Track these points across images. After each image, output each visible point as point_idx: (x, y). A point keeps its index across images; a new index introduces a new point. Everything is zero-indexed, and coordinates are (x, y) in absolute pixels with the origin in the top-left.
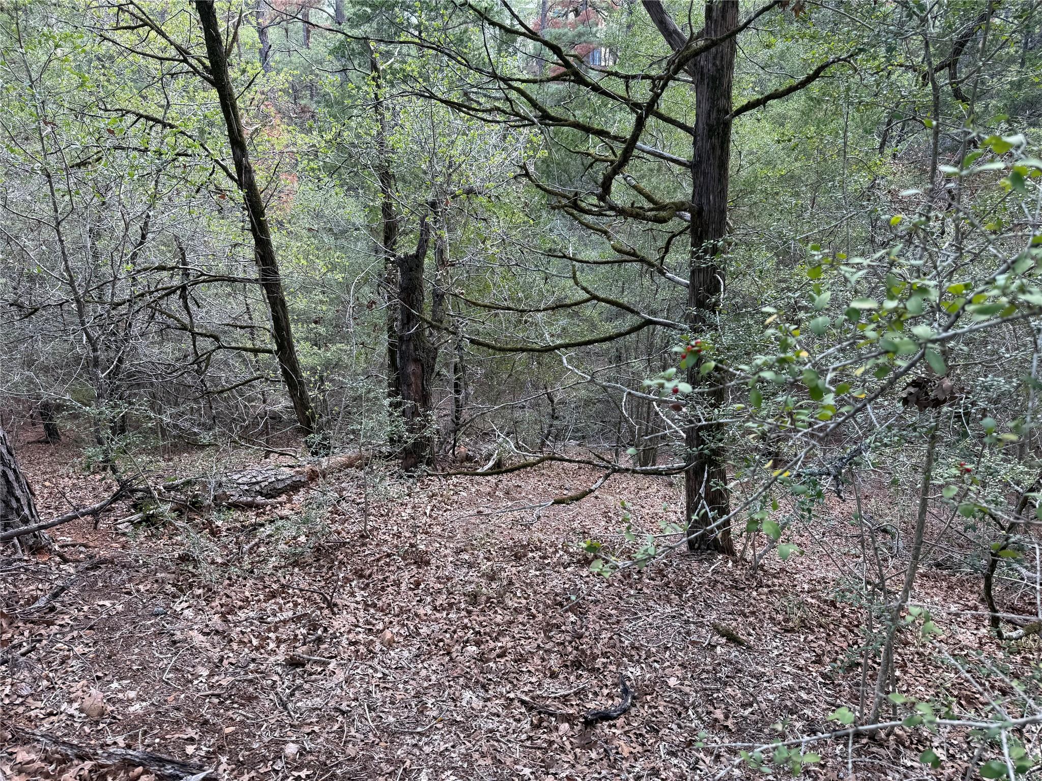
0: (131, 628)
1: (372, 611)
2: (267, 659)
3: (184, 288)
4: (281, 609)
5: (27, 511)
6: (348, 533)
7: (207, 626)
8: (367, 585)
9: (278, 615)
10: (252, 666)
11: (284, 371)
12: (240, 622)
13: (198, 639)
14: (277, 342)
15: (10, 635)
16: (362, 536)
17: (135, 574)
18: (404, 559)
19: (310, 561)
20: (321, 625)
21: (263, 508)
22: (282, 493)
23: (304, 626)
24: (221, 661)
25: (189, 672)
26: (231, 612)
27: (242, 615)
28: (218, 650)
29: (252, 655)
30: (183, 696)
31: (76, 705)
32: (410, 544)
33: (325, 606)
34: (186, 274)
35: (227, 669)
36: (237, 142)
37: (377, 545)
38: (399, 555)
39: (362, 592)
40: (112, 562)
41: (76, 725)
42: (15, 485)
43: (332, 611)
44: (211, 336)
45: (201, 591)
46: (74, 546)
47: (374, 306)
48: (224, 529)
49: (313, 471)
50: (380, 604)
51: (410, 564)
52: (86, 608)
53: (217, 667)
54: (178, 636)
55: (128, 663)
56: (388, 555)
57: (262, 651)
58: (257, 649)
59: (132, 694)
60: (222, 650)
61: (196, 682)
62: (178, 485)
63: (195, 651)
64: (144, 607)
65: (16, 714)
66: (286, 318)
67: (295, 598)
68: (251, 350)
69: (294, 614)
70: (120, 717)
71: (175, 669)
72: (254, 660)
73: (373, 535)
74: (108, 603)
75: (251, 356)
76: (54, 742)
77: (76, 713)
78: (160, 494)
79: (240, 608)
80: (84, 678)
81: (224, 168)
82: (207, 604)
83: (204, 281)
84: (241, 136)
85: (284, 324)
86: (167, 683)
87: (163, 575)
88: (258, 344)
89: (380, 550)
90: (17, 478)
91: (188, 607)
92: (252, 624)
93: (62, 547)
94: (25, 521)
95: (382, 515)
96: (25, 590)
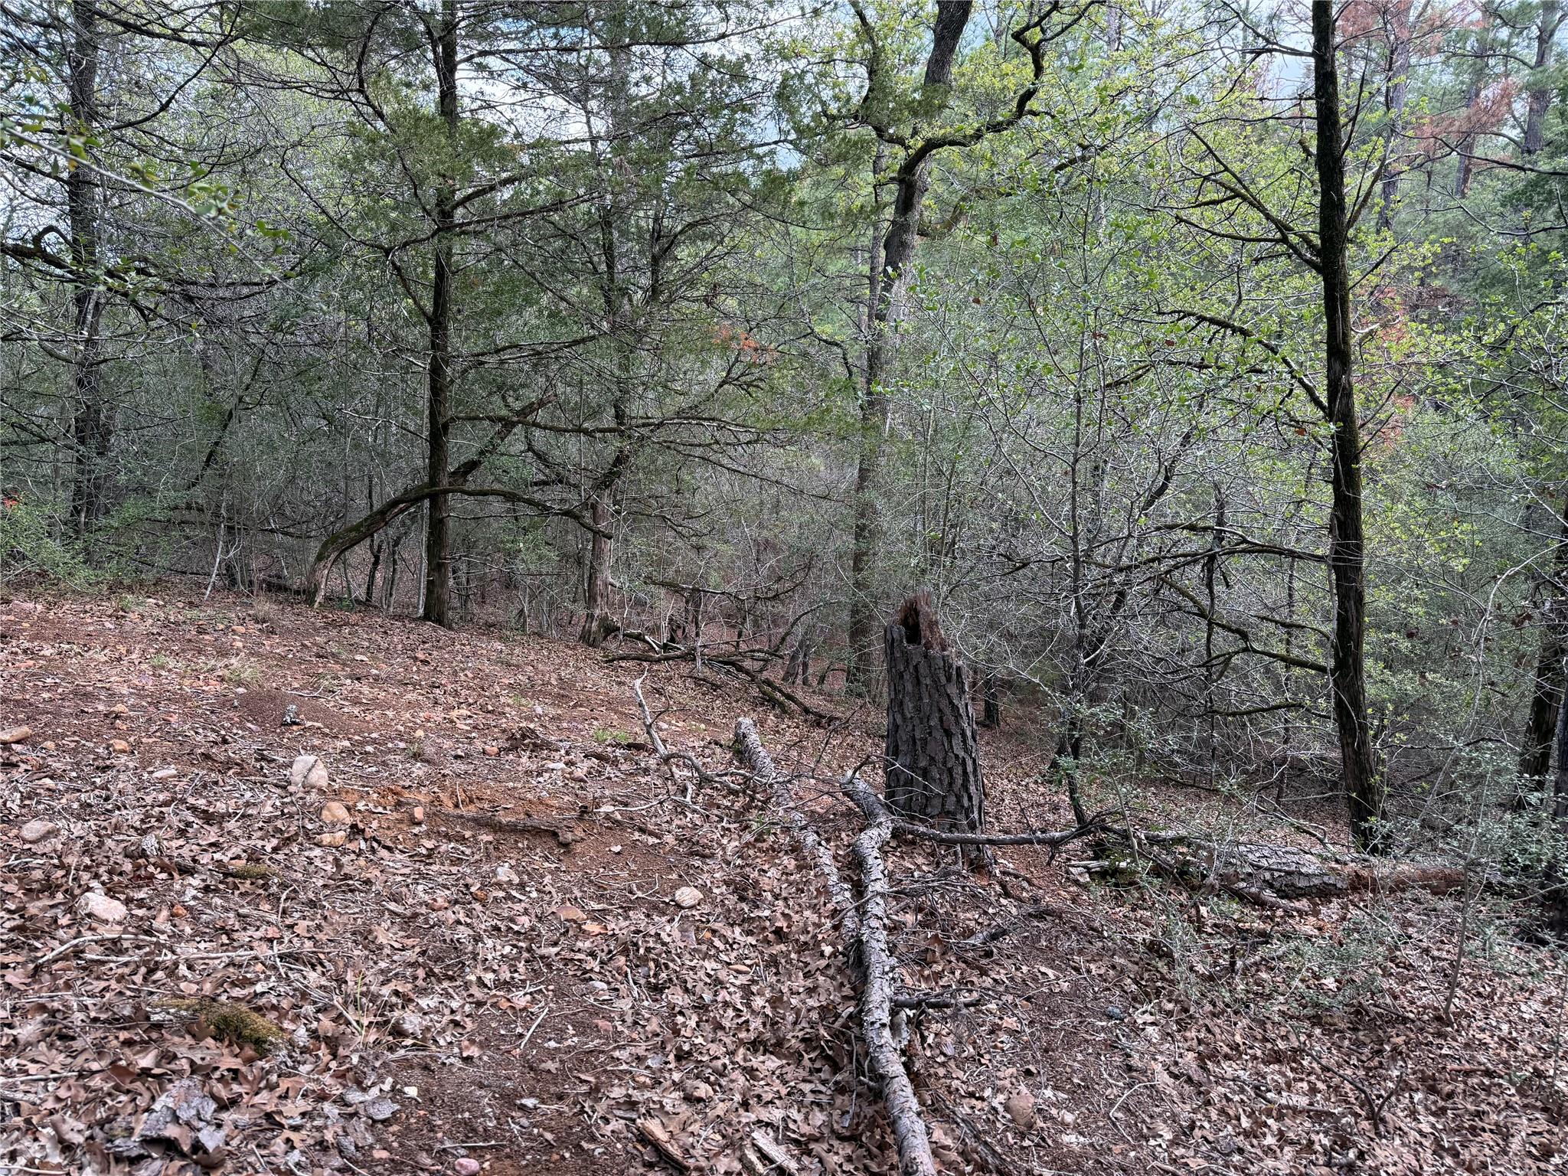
0: (1076, 1021)
1: (1449, 1161)
2: (1261, 1160)
3: (1212, 558)
4: (1289, 1086)
5: (976, 815)
6: (1412, 1003)
7: (1176, 1063)
8: (1443, 1111)
9: (1284, 1094)
10: (1236, 1158)
11: (1339, 704)
12: (1224, 1079)
13: (1163, 1079)
14: (1336, 656)
15: (940, 968)
16: (1438, 1019)
17: (1087, 945)
18: (1521, 1092)
19: (1342, 1026)
20: (1355, 1144)
21: (1271, 908)
22: (1303, 895)
23: (1326, 1133)
24: (1192, 1127)
25: (1144, 1122)
26: (1213, 1056)
27: (1229, 1069)
28: (1188, 1108)
29: (1240, 1141)
30: (1132, 1154)
31: (1001, 1098)
32: (1535, 1069)
33: (1363, 1113)
34: (1219, 538)
35: (1198, 1145)
36: (1338, 354)
37: (1467, 1046)
38: (1510, 1081)
39: (1432, 1119)
40: (1060, 918)
41: (998, 1125)
42: (972, 778)
43: (1376, 1128)
44: (1237, 631)
45: (1170, 1006)
46: (1017, 877)
47: (1526, 623)
48: (1210, 922)
49: (1357, 875)
50: (1466, 1155)
51: (1535, 1108)
52: (1025, 969)
53: (1185, 1134)
54: (1135, 1061)
55: (1068, 1070)
56: (1488, 1073)
57: (1255, 1142)
58: (1247, 1134)
59: (1069, 1118)
60: (1194, 1111)
61: (1152, 1142)
62: (1164, 840)
63: (1156, 1094)
64: (1096, 999)
65: (936, 1074)
66: (1359, 619)
67: (1313, 1078)
68: (1282, 659)
69: (1311, 1104)
70: (1050, 1142)
71: (1126, 1108)
72: (1241, 1151)
73: (1459, 1025)
74: (1050, 973)
75: (1279, 665)
76: (975, 1137)
77: (1001, 1109)
78: (1139, 844)
79: (1227, 1057)
80: (1014, 1065)
81: (1310, 391)
82: (1179, 1031)
83: (1244, 551)
84: (1346, 343)
85: (1354, 630)
86: (1114, 1124)
87: (1122, 961)
88: (1295, 652)
89: (1472, 1057)
90: (975, 770)
91: (1152, 1024)
92: (1242, 1091)
93: (1003, 873)
94: (972, 827)
95: (1479, 995)
96: (962, 916)
